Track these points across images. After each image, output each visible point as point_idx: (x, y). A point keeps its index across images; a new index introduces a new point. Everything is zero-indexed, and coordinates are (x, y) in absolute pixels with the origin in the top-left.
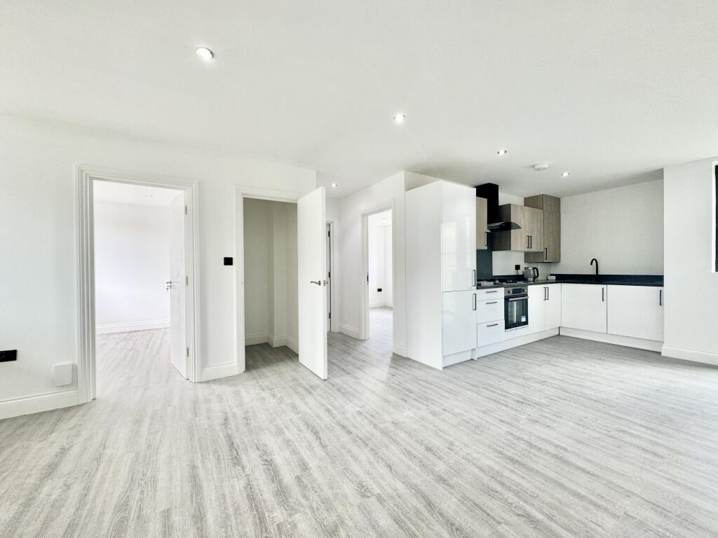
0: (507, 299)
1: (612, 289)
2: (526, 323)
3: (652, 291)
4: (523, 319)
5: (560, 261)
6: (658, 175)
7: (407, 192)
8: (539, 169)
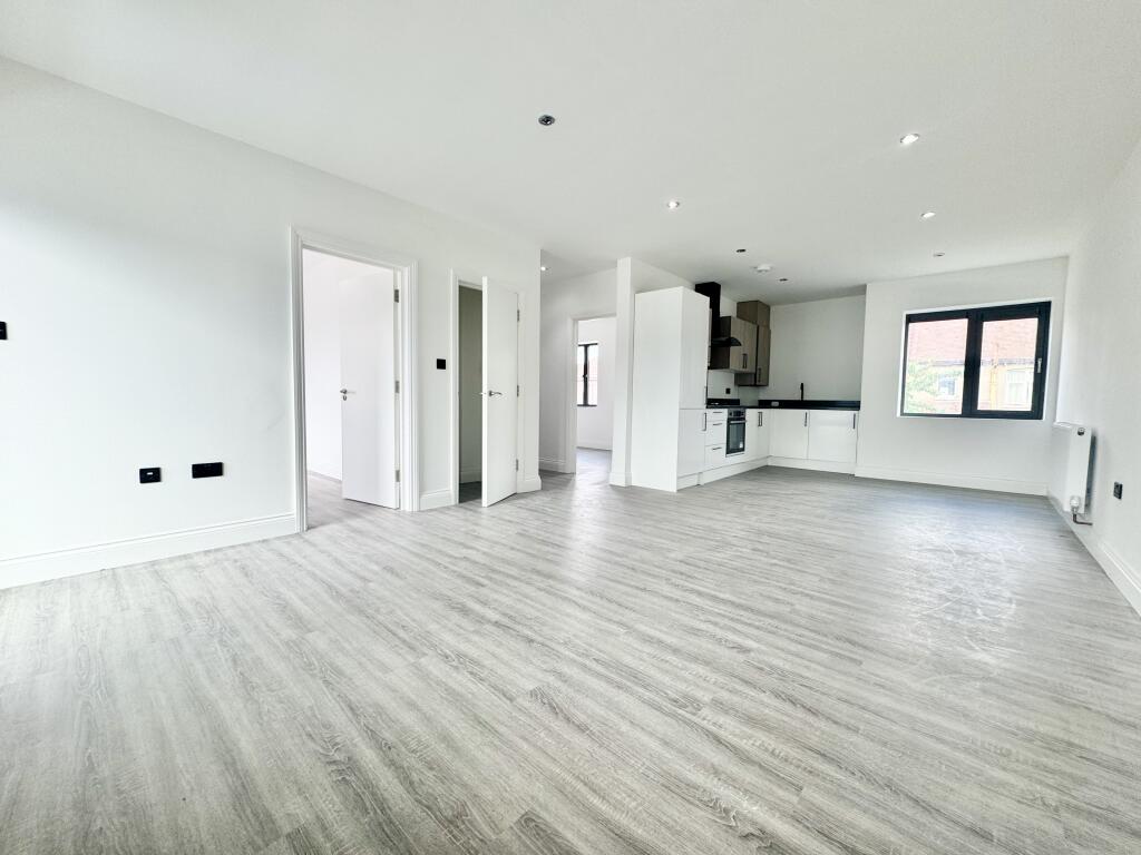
0: (729, 420)
1: (813, 413)
2: (743, 449)
3: (847, 414)
4: (741, 446)
5: (767, 385)
6: (861, 290)
7: (638, 296)
8: (760, 271)
